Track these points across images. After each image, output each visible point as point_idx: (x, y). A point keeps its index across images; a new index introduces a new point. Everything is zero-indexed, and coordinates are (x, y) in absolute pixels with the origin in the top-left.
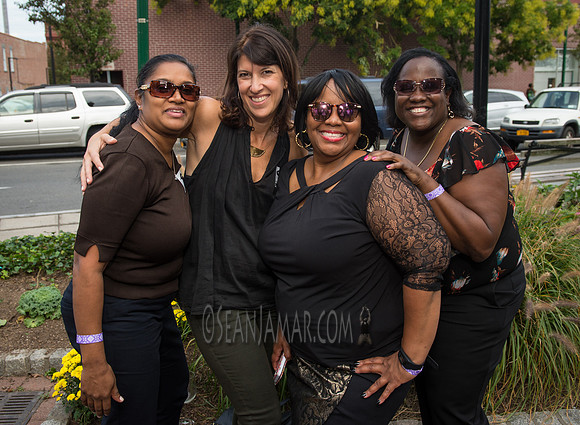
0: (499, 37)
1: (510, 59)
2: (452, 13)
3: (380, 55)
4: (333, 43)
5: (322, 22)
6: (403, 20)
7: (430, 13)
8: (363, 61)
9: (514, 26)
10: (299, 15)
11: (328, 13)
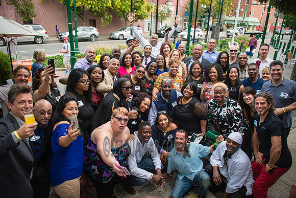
0: (136, 12)
1: (138, 18)
2: (124, 7)
3: (106, 17)
4: (95, 14)
5: (93, 9)
6: (112, 8)
7: (119, 7)
8: (102, 18)
9: (139, 11)
10: (87, 7)
11: (95, 7)
